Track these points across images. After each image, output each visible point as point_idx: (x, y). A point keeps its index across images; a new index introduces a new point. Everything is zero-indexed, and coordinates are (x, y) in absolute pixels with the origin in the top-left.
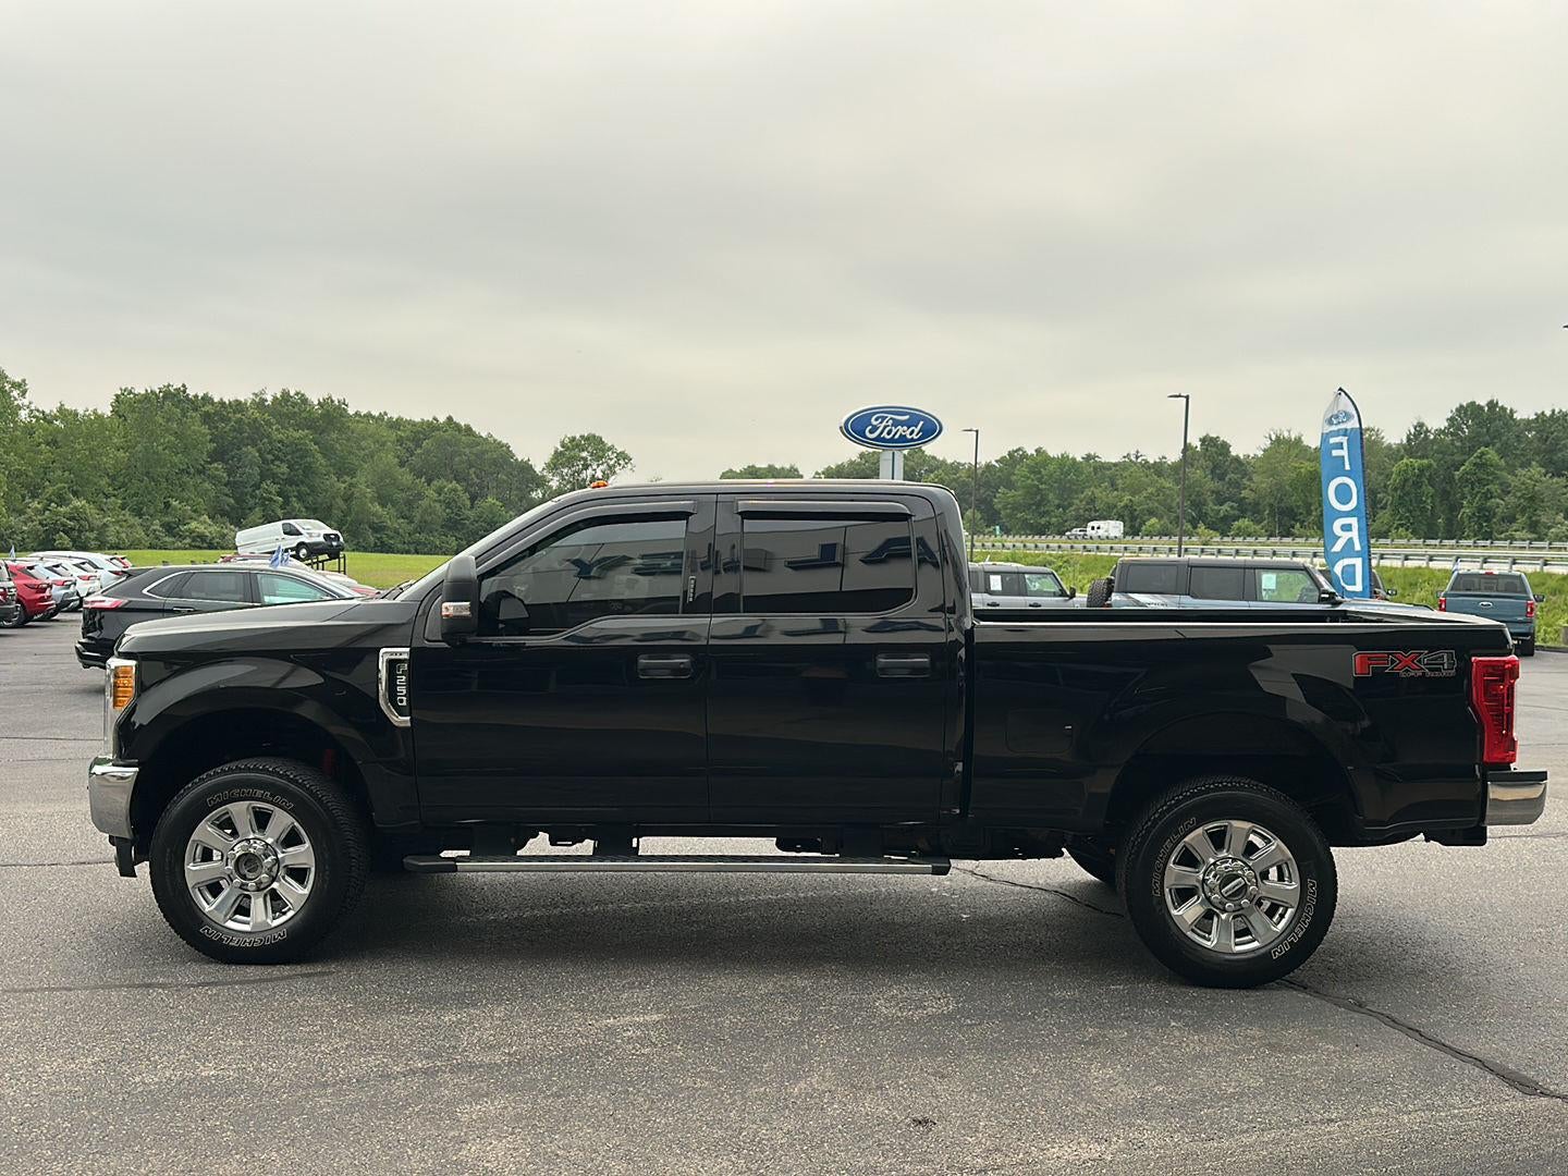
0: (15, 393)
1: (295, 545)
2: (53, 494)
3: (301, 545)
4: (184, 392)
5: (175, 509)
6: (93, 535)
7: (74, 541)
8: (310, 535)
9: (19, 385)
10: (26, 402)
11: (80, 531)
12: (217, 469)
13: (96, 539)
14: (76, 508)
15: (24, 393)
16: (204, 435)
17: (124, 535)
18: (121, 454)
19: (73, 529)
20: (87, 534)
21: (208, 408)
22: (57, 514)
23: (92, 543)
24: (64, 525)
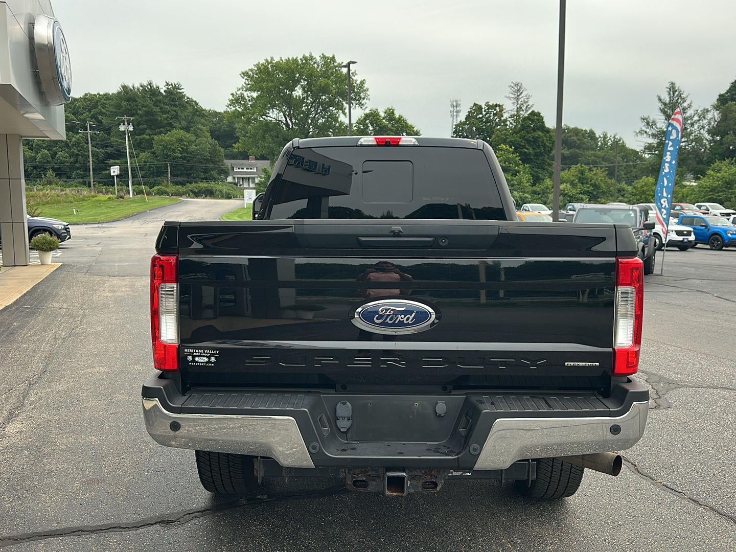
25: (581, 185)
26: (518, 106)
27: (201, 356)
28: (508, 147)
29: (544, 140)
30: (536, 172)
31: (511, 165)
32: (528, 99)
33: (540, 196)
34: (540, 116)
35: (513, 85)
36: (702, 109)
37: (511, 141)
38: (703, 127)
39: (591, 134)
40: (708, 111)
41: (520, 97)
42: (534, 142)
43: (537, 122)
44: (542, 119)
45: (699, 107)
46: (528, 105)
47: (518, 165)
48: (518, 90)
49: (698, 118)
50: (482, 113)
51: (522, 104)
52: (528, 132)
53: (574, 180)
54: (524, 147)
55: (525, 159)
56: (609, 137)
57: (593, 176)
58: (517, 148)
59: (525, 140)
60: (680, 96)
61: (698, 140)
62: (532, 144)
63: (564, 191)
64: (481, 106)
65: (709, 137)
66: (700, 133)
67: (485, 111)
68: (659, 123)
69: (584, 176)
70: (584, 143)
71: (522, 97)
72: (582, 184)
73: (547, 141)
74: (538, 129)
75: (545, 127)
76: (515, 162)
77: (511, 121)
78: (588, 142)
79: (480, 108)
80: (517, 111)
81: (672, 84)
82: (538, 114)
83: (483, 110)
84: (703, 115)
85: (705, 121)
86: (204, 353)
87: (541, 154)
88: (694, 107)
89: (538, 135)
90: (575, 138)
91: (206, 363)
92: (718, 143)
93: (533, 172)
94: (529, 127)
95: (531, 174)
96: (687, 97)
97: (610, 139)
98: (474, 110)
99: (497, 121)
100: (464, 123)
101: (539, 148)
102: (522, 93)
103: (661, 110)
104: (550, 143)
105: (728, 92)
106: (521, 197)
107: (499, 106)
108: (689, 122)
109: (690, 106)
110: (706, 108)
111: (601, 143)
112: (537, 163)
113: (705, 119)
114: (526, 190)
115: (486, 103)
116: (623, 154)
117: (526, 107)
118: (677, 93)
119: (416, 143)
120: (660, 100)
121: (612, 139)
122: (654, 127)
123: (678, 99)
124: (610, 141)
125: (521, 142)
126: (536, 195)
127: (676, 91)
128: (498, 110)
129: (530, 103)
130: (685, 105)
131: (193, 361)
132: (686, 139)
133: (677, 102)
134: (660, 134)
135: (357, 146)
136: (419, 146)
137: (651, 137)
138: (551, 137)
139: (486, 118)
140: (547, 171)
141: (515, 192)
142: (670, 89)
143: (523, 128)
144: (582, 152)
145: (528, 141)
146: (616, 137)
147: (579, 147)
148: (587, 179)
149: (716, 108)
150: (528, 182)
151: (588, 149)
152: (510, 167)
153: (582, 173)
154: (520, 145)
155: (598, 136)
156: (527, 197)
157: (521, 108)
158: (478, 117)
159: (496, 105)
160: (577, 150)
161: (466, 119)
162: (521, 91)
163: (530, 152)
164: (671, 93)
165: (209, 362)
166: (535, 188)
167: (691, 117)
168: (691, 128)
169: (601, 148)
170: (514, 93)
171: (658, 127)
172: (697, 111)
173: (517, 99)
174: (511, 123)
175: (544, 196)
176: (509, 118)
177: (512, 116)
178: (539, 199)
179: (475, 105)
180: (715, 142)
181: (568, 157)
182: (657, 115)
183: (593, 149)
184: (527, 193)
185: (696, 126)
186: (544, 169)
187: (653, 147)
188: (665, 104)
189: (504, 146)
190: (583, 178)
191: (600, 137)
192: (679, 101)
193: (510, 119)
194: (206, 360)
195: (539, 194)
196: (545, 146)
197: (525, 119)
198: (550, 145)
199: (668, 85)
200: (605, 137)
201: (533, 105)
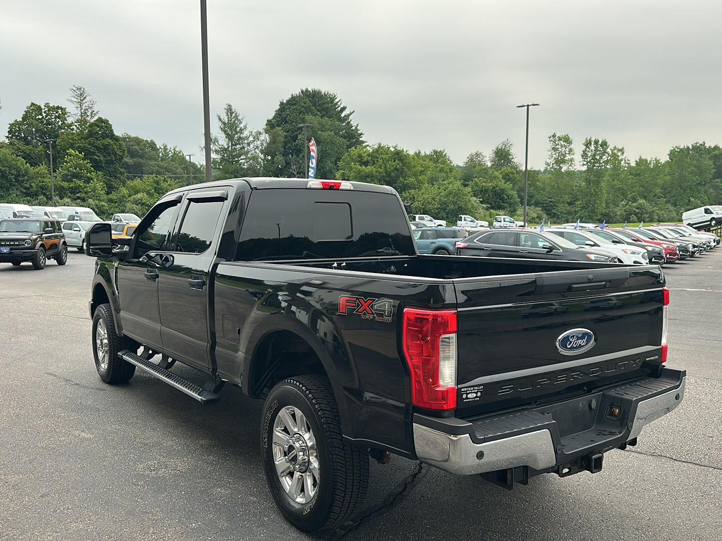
0: (619, 154)
1: (710, 219)
2: (631, 198)
3: (713, 219)
4: (704, 145)
5: (692, 202)
6: (647, 216)
7: (638, 218)
8: (717, 214)
9: (621, 150)
10: (624, 157)
11: (641, 214)
12: (717, 182)
13: (648, 217)
14: (640, 204)
15: (623, 153)
16: (710, 166)
17: (665, 215)
18: (668, 178)
19: (638, 213)
20: (645, 215)
21: (716, 152)
22: (632, 206)
23: (647, 219)
24: (635, 211)
25: (157, 195)
26: (82, 111)
27: (472, 393)
28: (77, 153)
29: (114, 148)
30: (108, 180)
31: (82, 171)
32: (92, 104)
33: (117, 204)
34: (108, 124)
35: (75, 89)
36: (256, 131)
37: (79, 147)
38: (257, 147)
39: (152, 144)
40: (260, 133)
41: (84, 101)
42: (104, 149)
43: (106, 129)
44: (111, 128)
45: (253, 129)
46: (93, 111)
47: (90, 172)
48: (81, 95)
49: (253, 139)
50: (41, 115)
51: (87, 110)
52: (96, 138)
53: (150, 190)
54: (94, 153)
55: (97, 166)
56: (169, 148)
57: (168, 187)
58: (88, 155)
59: (94, 147)
60: (237, 118)
61: (255, 158)
62: (103, 151)
63: (142, 200)
64: (40, 106)
65: (262, 156)
66: (256, 152)
67: (45, 113)
68: (220, 140)
69: (159, 187)
70: (146, 153)
71: (86, 102)
72: (159, 193)
73: (117, 149)
74: (108, 137)
75: (113, 135)
76: (87, 169)
77: (78, 126)
78: (150, 152)
79: (39, 108)
80: (82, 116)
81: (229, 106)
82: (106, 122)
83: (43, 111)
84: (256, 138)
85: (259, 142)
86: (474, 390)
87: (112, 162)
88: (249, 129)
89: (108, 142)
90: (137, 147)
91: (475, 398)
92: (270, 162)
93: (105, 180)
94: (98, 133)
95: (104, 182)
96: (243, 119)
97: (170, 151)
98: (32, 109)
99: (60, 124)
100: (21, 124)
101: (109, 155)
102: (85, 97)
103: (221, 129)
104: (121, 152)
105: (274, 118)
106: (97, 205)
107: (61, 109)
108: (246, 141)
109: (245, 127)
110: (259, 130)
111: (162, 154)
112: (109, 171)
113: (258, 140)
114: (102, 199)
115: (46, 104)
116: (183, 166)
117: (92, 113)
118: (234, 115)
119: (352, 188)
120: (220, 119)
121: (173, 151)
122: (216, 144)
123: (235, 120)
124: (170, 152)
125: (91, 148)
126: (112, 204)
127: (233, 113)
128: (61, 113)
129: (95, 109)
130: (242, 126)
131: (467, 398)
132: (245, 157)
133: (234, 123)
134: (222, 151)
135: (307, 189)
136: (354, 191)
137: (215, 153)
138: (121, 145)
139: (46, 120)
140: (120, 180)
141: (90, 200)
142: (227, 110)
143: (91, 134)
144: (145, 162)
145: (98, 148)
146: (176, 149)
147: (142, 157)
148: (162, 189)
149: (266, 131)
150: (102, 190)
151: (150, 159)
152: (82, 173)
153: (157, 183)
154: (89, 151)
155: (159, 148)
156: (104, 206)
157: (85, 113)
158: (37, 118)
159: (58, 108)
160: (140, 160)
161: (22, 118)
162: (84, 96)
163: (100, 159)
164: (229, 114)
165: (477, 397)
166: (110, 196)
167: (247, 138)
168: (248, 147)
169: (162, 160)
170: (76, 97)
171: (220, 144)
172: (252, 132)
173: (81, 104)
174: (78, 128)
175: (121, 204)
176: (75, 122)
177: (77, 121)
178: (116, 207)
179: (33, 104)
180: (268, 160)
181: (132, 166)
182: (218, 133)
183: (156, 160)
184: (103, 200)
185: (252, 146)
186: (116, 177)
187: (217, 162)
188: (224, 124)
189: (73, 152)
190: (159, 189)
191: (160, 148)
192: (236, 122)
193: (77, 124)
194: (475, 395)
195: (116, 202)
196: (115, 154)
197: (92, 125)
198: (121, 154)
199: (226, 107)
200: (165, 149)
201: (98, 111)
